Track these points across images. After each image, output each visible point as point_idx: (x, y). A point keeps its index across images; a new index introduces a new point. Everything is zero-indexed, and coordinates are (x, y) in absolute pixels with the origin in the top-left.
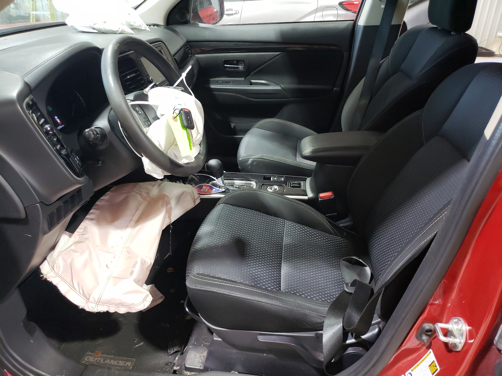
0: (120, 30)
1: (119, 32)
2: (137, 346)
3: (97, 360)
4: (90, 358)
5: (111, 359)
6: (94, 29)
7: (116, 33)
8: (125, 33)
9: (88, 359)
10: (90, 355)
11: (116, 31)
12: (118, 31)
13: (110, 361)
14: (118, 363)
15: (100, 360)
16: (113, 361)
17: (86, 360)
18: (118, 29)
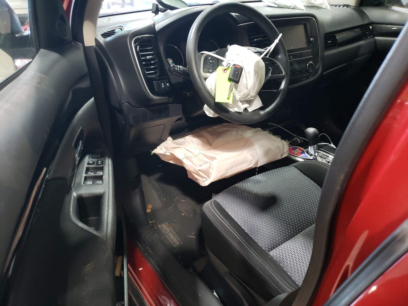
0: (293, 6)
1: (291, 8)
2: (190, 236)
3: (167, 229)
4: (165, 226)
5: (173, 234)
6: (275, 4)
7: (290, 8)
8: (296, 8)
9: (164, 226)
10: (166, 225)
11: (289, 6)
12: (291, 6)
13: (171, 235)
14: (174, 239)
15: (168, 231)
16: (172, 235)
17: (162, 225)
18: (291, 5)
